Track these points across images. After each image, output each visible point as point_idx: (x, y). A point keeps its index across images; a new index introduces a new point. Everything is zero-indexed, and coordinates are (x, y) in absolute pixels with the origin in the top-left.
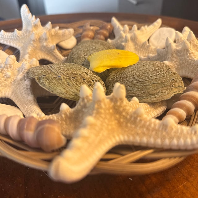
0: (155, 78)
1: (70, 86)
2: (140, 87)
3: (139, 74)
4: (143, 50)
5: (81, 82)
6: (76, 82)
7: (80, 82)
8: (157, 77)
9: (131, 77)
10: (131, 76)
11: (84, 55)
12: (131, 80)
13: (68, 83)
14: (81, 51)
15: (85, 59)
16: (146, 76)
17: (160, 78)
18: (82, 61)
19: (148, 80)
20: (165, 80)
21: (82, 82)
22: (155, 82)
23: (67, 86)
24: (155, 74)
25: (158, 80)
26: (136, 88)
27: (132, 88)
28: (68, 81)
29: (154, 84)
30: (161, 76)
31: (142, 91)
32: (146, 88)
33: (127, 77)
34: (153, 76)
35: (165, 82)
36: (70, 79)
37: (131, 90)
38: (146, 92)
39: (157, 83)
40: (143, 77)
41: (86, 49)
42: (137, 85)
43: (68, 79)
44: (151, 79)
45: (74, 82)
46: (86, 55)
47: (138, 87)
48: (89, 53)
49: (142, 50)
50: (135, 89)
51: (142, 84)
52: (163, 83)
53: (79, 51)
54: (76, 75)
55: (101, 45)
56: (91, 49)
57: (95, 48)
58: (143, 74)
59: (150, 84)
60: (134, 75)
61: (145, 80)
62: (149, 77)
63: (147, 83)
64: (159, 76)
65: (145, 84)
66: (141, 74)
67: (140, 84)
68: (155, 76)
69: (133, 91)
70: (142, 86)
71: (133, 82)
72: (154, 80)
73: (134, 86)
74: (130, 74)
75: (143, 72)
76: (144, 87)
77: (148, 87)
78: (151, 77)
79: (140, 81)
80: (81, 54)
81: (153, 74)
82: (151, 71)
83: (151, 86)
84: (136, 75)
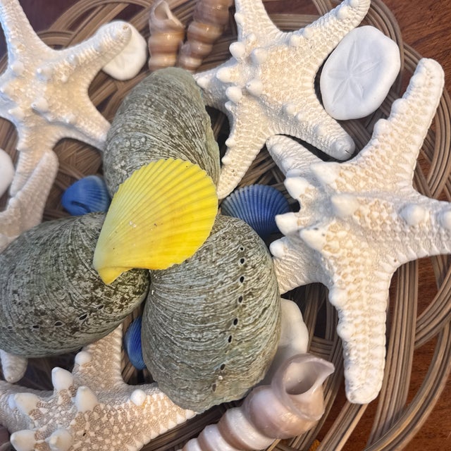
0: (190, 348)
1: (31, 344)
5: (53, 331)
6: (42, 334)
7: (50, 331)
8: (194, 348)
9: (162, 312)
10: (162, 308)
11: (120, 166)
12: (161, 320)
13: (27, 338)
14: (117, 146)
15: (122, 180)
16: (179, 330)
20: (205, 362)
21: (55, 331)
22: (186, 361)
23: (26, 345)
24: (193, 335)
25: (192, 357)
26: (160, 351)
27: (156, 347)
28: (27, 335)
30: (202, 348)
31: (165, 366)
32: (170, 366)
33: (159, 304)
34: (187, 339)
35: (203, 370)
36: (29, 331)
38: (168, 375)
39: (189, 367)
42: (162, 346)
43: (26, 331)
44: (183, 346)
45: (39, 336)
46: (125, 167)
48: (130, 161)
51: (168, 350)
52: (200, 370)
53: (114, 147)
54: (43, 317)
55: (167, 117)
56: (137, 143)
57: (146, 140)
58: (178, 322)
59: (178, 361)
60: (166, 309)
61: (174, 341)
62: (183, 337)
63: (175, 355)
64: (197, 346)
65: (171, 354)
66: (176, 315)
67: (166, 347)
68: (192, 343)
69: (156, 355)
70: (167, 355)
71: (161, 329)
72: (187, 353)
73: (159, 341)
74: (164, 299)
75: (181, 312)
76: (169, 359)
77: (174, 364)
78: (185, 341)
79: (169, 336)
80: (116, 159)
81: (191, 333)
82: (193, 317)
83: (178, 368)
84: (168, 313)
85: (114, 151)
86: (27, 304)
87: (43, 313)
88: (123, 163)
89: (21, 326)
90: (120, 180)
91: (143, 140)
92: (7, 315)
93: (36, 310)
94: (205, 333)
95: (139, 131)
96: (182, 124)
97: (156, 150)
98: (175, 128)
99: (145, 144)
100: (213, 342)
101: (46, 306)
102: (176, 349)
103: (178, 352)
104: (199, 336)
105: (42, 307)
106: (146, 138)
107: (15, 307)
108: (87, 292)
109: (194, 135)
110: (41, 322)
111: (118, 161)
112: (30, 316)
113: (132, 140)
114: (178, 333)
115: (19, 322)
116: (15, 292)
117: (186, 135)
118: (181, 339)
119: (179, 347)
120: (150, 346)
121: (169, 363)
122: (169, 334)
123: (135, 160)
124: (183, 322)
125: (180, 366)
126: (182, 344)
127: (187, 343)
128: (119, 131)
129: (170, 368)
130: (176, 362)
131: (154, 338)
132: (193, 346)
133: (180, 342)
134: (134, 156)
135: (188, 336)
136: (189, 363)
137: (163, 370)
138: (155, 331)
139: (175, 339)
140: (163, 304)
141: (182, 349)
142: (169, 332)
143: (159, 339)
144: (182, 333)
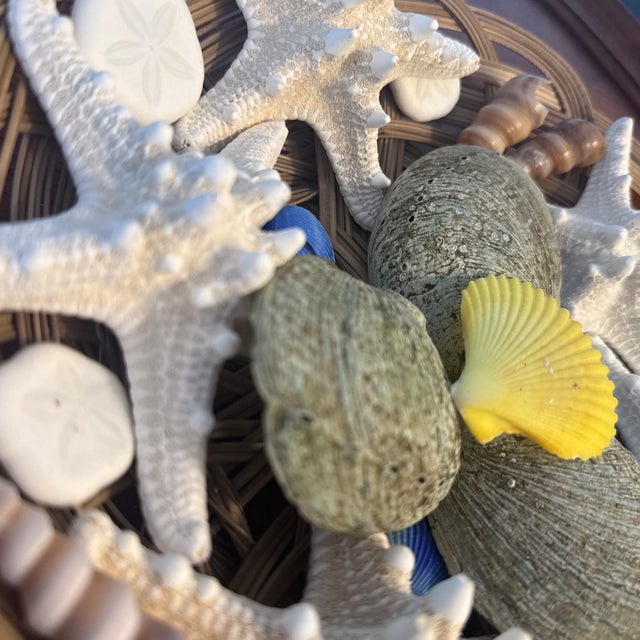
0: (622, 601)
2: (562, 597)
3: (588, 537)
4: (631, 333)
5: (407, 491)
6: (392, 487)
7: (404, 489)
8: (629, 604)
9: (556, 526)
10: (557, 520)
11: (455, 248)
12: (551, 538)
13: (367, 484)
14: (456, 217)
15: (450, 271)
16: (601, 567)
17: (634, 616)
18: (436, 272)
19: (598, 590)
22: (612, 621)
24: (629, 584)
25: (622, 618)
26: (547, 591)
27: (536, 580)
28: (372, 478)
29: (604, 627)
31: (557, 619)
32: (574, 621)
33: (544, 510)
34: (618, 586)
36: (380, 470)
37: (528, 582)
38: (564, 635)
39: (616, 632)
40: (592, 562)
41: (478, 226)
42: (555, 583)
43: (373, 469)
44: (608, 595)
45: (386, 488)
46: (465, 256)
47: (553, 594)
48: (478, 254)
49: (627, 331)
50: (542, 591)
51: (571, 593)
53: (451, 215)
54: (406, 456)
55: (531, 230)
56: (494, 235)
57: (510, 242)
58: (598, 553)
59: (594, 617)
60: (568, 525)
61: (589, 584)
62: (609, 580)
63: (588, 606)
64: (634, 602)
65: (579, 602)
66: (592, 540)
67: (566, 588)
68: (626, 595)
69: (532, 594)
70: (568, 601)
71: (552, 553)
72: (615, 609)
73: (546, 574)
74: (561, 507)
75: (603, 539)
76: (571, 608)
77: (583, 620)
78: (612, 588)
79: (574, 571)
80: (450, 235)
81: (624, 578)
82: (627, 555)
83: (593, 628)
84: (574, 532)
85: (449, 221)
86: (388, 416)
88: (463, 249)
89: (370, 454)
90: (445, 270)
91: (506, 238)
93: (401, 435)
95: (499, 221)
96: (547, 253)
97: (521, 264)
98: (540, 251)
99: (508, 244)
101: (414, 433)
105: (409, 434)
106: (511, 238)
111: (453, 240)
113: (486, 225)
114: (599, 571)
115: (371, 444)
116: (367, 378)
117: (548, 269)
118: (605, 582)
119: (599, 594)
120: (513, 576)
121: (572, 616)
122: (574, 567)
123: (489, 258)
124: (609, 557)
125: (597, 626)
126: (608, 591)
127: (618, 591)
128: (461, 196)
129: (571, 625)
130: (589, 617)
131: (528, 564)
132: (627, 600)
133: (604, 588)
134: (485, 250)
135: (619, 582)
136: (617, 625)
137: (552, 625)
138: (533, 553)
139: (589, 579)
140: (558, 513)
141: (606, 600)
142: (574, 564)
143: (546, 569)
144: (606, 574)
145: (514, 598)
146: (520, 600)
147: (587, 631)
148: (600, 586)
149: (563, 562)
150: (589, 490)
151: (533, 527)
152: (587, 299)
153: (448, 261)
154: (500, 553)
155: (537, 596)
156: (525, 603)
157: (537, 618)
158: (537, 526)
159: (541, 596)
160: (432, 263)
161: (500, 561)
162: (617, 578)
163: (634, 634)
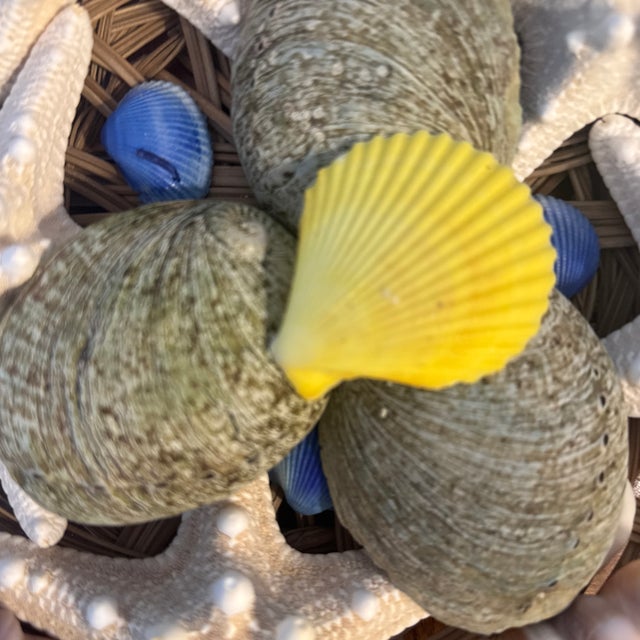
0: (496, 548)
2: (425, 540)
3: (458, 479)
6: (170, 495)
7: (188, 489)
8: (505, 550)
9: (423, 466)
10: (424, 459)
11: (307, 115)
12: (416, 478)
13: (134, 503)
14: (305, 65)
15: (308, 149)
16: (471, 512)
17: (511, 561)
18: (290, 155)
19: (466, 536)
20: (522, 573)
22: (481, 566)
24: (505, 530)
25: (495, 563)
26: (410, 532)
27: (399, 520)
28: (136, 497)
29: (472, 571)
30: (523, 553)
31: (421, 559)
32: (437, 563)
33: (411, 447)
34: (491, 533)
35: (515, 584)
36: (143, 491)
37: (390, 521)
38: (427, 574)
39: (487, 576)
40: (461, 507)
41: (337, 68)
42: (418, 525)
43: (135, 492)
44: (478, 542)
45: (161, 498)
46: (322, 123)
47: (416, 536)
48: (340, 114)
51: (435, 537)
52: (509, 583)
53: (296, 64)
54: (176, 467)
55: (438, 29)
56: (364, 74)
57: (389, 76)
58: (469, 497)
59: (460, 562)
60: (435, 465)
61: (456, 528)
62: (480, 526)
63: (453, 550)
64: (512, 548)
65: (443, 546)
66: (463, 482)
67: (430, 530)
68: (502, 542)
69: (396, 533)
70: (431, 544)
71: (417, 494)
72: (485, 555)
73: (409, 514)
74: (429, 444)
75: (477, 480)
76: (435, 551)
77: (447, 564)
78: (483, 535)
79: (440, 514)
80: (298, 95)
81: (501, 524)
82: (508, 499)
83: (458, 571)
84: (442, 473)
85: (295, 75)
86: (139, 441)
87: (178, 457)
88: (319, 113)
89: (123, 484)
90: (301, 149)
91: (382, 71)
92: (89, 460)
93: (162, 452)
94: (531, 530)
95: (372, 44)
96: (472, 55)
97: (410, 104)
98: (455, 60)
99: (384, 82)
100: (543, 547)
101: (183, 442)
102: (459, 542)
103: (462, 547)
104: (519, 532)
105: (176, 446)
106: (390, 68)
107: (110, 445)
108: (263, 411)
109: (490, 86)
110: (173, 476)
111: (303, 103)
112: (147, 466)
113: (352, 63)
114: (468, 517)
115: (122, 476)
116: (105, 411)
117: (475, 81)
118: (474, 529)
119: (467, 540)
120: (377, 512)
121: (435, 558)
122: (440, 510)
123: (355, 115)
124: (483, 502)
125: (463, 569)
126: (477, 537)
127: (490, 538)
128: (311, 25)
129: (435, 567)
130: (455, 561)
131: (391, 503)
132: (502, 546)
133: (472, 535)
134: (351, 104)
135: (493, 528)
136: (488, 570)
137: (415, 564)
138: (398, 491)
139: (457, 524)
140: (425, 451)
141: (475, 546)
142: (441, 506)
143: (409, 509)
144: (476, 521)
145: (379, 533)
146: (384, 536)
147: (452, 573)
148: (468, 533)
149: (429, 504)
150: (468, 422)
151: (398, 464)
152: (573, 86)
153: (302, 137)
154: (366, 488)
155: (400, 535)
156: (389, 541)
157: (400, 555)
158: (403, 463)
159: (404, 536)
160: (284, 144)
161: (366, 496)
162: (490, 524)
163: (511, 577)
